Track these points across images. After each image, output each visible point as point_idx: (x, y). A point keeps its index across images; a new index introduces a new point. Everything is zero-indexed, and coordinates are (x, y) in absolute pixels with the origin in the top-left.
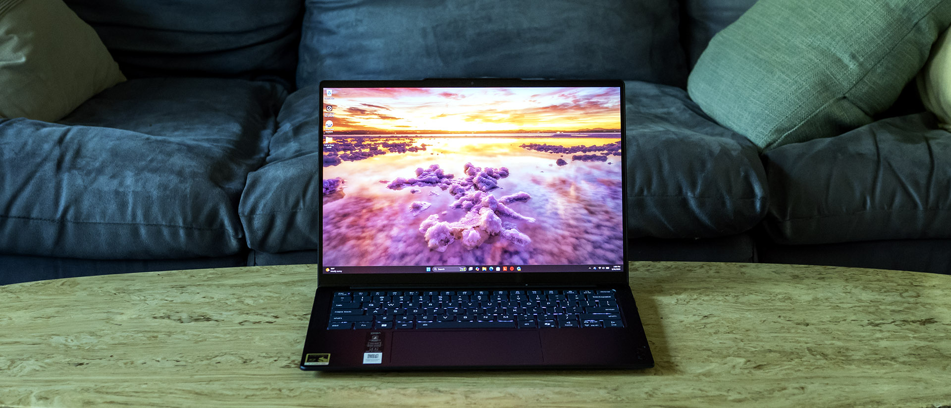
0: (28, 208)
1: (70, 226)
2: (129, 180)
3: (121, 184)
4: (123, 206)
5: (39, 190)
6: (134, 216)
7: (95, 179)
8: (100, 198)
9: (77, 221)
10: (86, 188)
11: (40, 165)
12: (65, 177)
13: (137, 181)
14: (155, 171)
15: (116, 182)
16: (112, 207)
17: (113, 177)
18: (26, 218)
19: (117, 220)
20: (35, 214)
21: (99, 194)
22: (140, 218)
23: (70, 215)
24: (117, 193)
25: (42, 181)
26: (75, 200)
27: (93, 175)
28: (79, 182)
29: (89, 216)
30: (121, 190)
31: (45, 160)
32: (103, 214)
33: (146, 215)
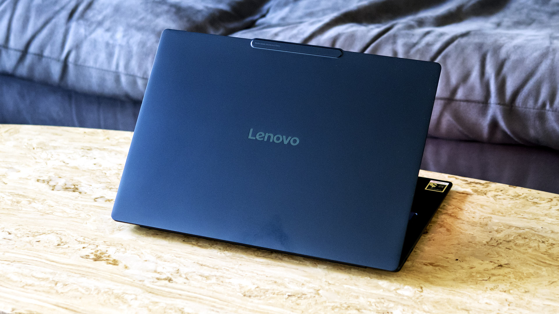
0: (42, 48)
1: (71, 67)
2: (119, 35)
3: (112, 37)
4: (110, 55)
5: (52, 34)
6: (117, 66)
7: (94, 30)
8: (95, 46)
9: (76, 64)
10: (86, 37)
11: (57, 13)
12: (73, 25)
13: (124, 36)
14: (140, 29)
15: (108, 35)
16: (103, 56)
17: (108, 30)
18: (40, 55)
19: (105, 67)
20: (46, 53)
21: (94, 43)
22: (121, 69)
23: (71, 59)
24: (107, 44)
25: (56, 26)
26: (77, 46)
27: (94, 26)
28: (82, 31)
29: (85, 61)
30: (111, 42)
31: (63, 8)
32: (96, 60)
33: (127, 66)
